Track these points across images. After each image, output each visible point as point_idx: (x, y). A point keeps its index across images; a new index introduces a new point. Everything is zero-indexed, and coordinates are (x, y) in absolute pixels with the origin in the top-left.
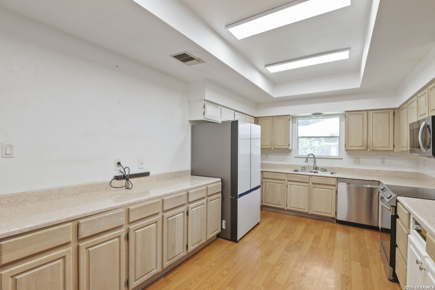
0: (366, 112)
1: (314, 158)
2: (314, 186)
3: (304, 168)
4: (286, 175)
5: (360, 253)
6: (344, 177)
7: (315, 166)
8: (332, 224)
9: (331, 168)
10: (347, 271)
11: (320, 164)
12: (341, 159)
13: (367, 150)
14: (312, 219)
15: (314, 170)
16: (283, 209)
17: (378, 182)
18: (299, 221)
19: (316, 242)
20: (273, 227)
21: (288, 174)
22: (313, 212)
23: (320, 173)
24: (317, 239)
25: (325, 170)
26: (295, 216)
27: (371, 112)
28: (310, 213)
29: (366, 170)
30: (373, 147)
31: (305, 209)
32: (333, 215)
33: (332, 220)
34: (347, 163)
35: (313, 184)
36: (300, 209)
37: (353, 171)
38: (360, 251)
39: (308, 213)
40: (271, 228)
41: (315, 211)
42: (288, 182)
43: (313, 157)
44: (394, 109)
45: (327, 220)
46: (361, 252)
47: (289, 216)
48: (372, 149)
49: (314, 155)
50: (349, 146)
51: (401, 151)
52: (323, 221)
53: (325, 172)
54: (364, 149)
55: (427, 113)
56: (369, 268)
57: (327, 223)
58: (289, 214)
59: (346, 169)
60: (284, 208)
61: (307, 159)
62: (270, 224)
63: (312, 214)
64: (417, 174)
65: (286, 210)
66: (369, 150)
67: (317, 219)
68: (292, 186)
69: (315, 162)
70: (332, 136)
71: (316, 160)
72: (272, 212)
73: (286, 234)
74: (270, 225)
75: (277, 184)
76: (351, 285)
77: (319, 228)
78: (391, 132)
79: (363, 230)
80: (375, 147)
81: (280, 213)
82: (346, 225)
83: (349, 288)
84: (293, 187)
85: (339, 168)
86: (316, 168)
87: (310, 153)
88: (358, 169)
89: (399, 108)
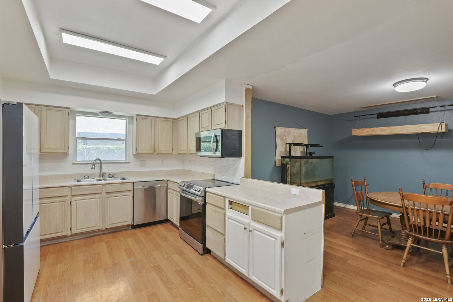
0: (154, 118)
1: (101, 163)
2: (109, 195)
3: (86, 177)
4: (69, 189)
5: (171, 247)
6: (140, 180)
7: (102, 172)
8: (129, 232)
9: (119, 173)
10: (176, 266)
11: (106, 169)
12: (129, 162)
13: (154, 153)
14: (107, 235)
15: (100, 177)
16: (66, 236)
17: (167, 181)
18: (94, 242)
19: (131, 256)
20: (65, 265)
21: (72, 187)
22: (108, 225)
23: (109, 181)
24: (129, 252)
25: (112, 176)
26: (84, 239)
27: (157, 119)
28: (103, 229)
29: (150, 171)
30: (159, 150)
31: (97, 226)
32: (129, 222)
33: (127, 228)
34: (134, 167)
35: (107, 193)
36: (91, 228)
37: (139, 174)
38: (169, 245)
39: (102, 229)
40: (64, 268)
41: (110, 224)
42: (72, 198)
43: (99, 162)
44: (173, 119)
45: (122, 229)
46: (171, 245)
47: (75, 243)
48: (158, 152)
49: (101, 160)
50: (140, 150)
51: (177, 154)
52: (119, 232)
53: (113, 178)
54: (152, 152)
55: (210, 127)
56: (185, 254)
57: (124, 232)
58: (73, 239)
59: (133, 172)
60: (66, 234)
61: (94, 164)
62: (56, 264)
63: (106, 229)
64: (183, 170)
65: (70, 236)
66: (155, 153)
67: (112, 233)
68: (79, 201)
69: (101, 168)
70: (118, 139)
71: (103, 165)
72: (45, 247)
73: (91, 265)
74: (58, 265)
75: (53, 204)
76: (188, 275)
77: (122, 240)
78: (171, 138)
79: (157, 226)
80: (160, 150)
81: (59, 243)
82: (141, 227)
83: (189, 278)
84: (80, 203)
85: (127, 172)
86: (103, 175)
87: (97, 158)
88: (144, 171)
89: (176, 119)
